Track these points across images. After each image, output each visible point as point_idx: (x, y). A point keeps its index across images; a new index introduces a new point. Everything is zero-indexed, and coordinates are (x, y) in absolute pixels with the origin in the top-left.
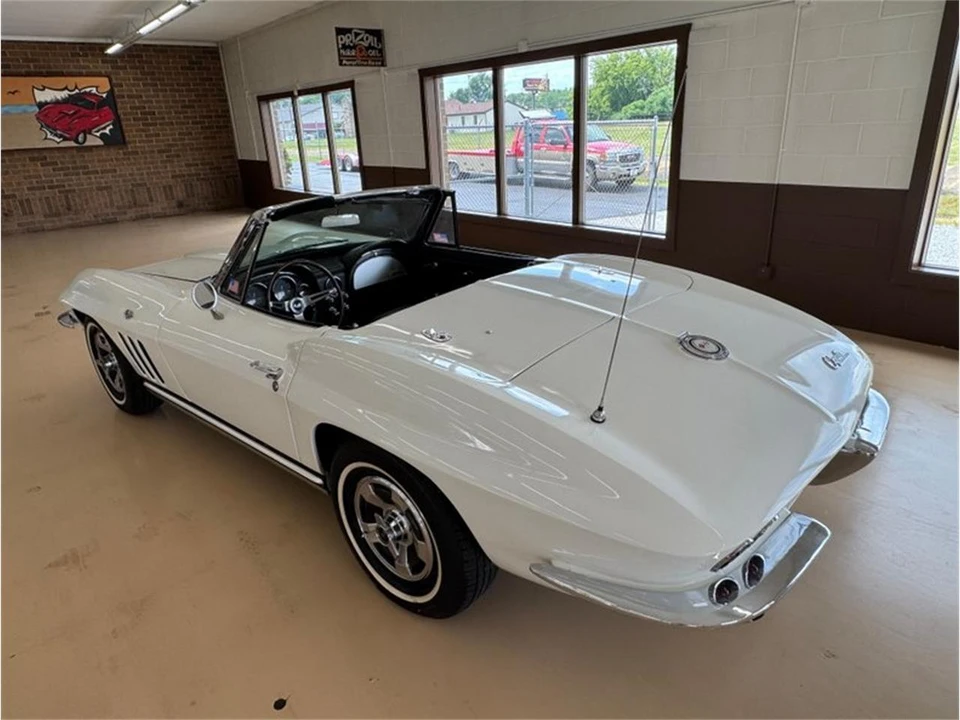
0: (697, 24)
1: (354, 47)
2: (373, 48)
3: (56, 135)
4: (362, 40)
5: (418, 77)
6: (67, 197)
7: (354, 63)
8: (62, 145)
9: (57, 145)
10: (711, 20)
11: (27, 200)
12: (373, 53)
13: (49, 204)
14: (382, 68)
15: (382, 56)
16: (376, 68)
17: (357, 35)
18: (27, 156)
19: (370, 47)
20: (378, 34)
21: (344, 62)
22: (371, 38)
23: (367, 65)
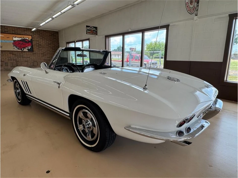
0: (171, 24)
1: (90, 30)
2: (95, 31)
3: (17, 48)
4: (92, 29)
5: (105, 38)
6: (17, 63)
7: (90, 34)
8: (18, 50)
9: (16, 50)
10: (174, 24)
11: (7, 63)
12: (95, 32)
13: (12, 64)
14: (96, 36)
15: (96, 33)
16: (95, 35)
17: (91, 28)
18: (9, 52)
19: (94, 31)
20: (96, 28)
21: (87, 33)
22: (94, 29)
23: (93, 35)
